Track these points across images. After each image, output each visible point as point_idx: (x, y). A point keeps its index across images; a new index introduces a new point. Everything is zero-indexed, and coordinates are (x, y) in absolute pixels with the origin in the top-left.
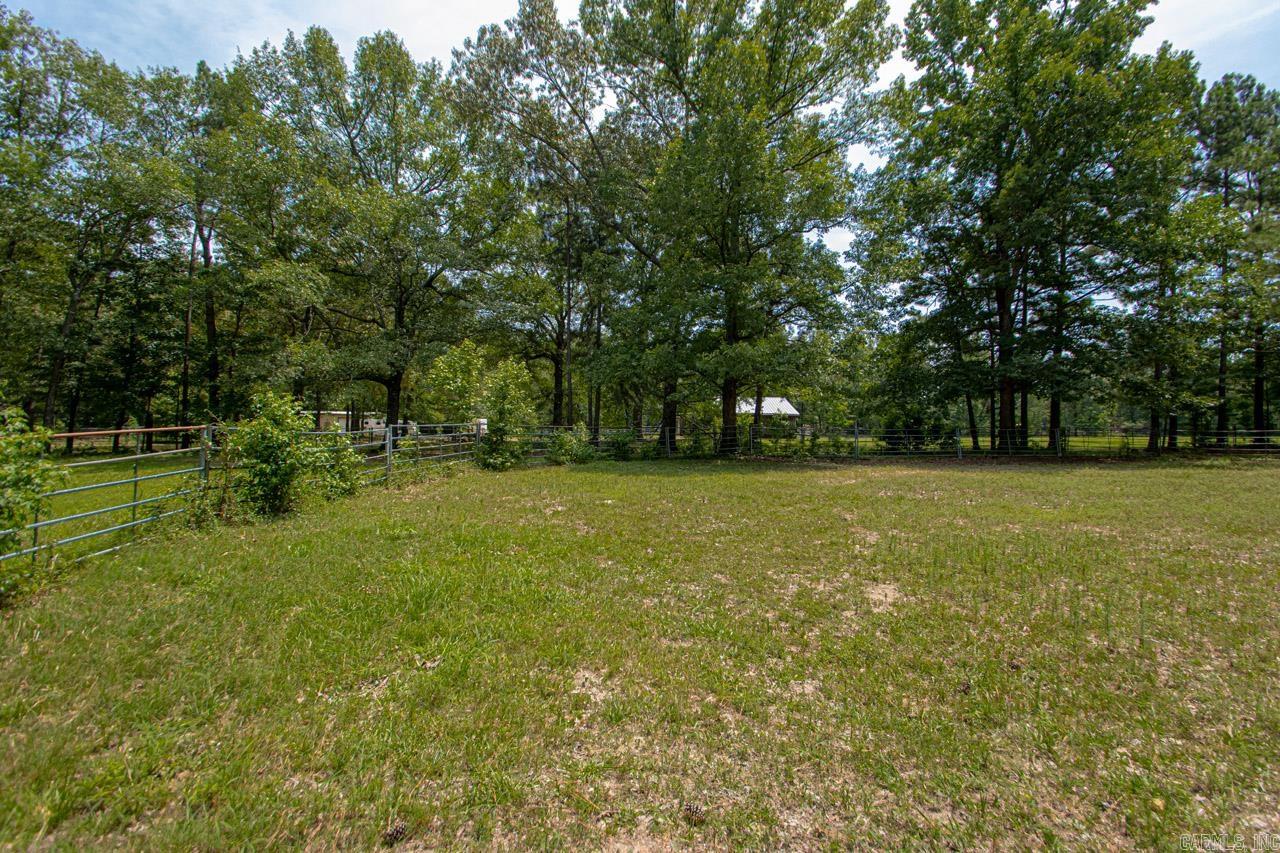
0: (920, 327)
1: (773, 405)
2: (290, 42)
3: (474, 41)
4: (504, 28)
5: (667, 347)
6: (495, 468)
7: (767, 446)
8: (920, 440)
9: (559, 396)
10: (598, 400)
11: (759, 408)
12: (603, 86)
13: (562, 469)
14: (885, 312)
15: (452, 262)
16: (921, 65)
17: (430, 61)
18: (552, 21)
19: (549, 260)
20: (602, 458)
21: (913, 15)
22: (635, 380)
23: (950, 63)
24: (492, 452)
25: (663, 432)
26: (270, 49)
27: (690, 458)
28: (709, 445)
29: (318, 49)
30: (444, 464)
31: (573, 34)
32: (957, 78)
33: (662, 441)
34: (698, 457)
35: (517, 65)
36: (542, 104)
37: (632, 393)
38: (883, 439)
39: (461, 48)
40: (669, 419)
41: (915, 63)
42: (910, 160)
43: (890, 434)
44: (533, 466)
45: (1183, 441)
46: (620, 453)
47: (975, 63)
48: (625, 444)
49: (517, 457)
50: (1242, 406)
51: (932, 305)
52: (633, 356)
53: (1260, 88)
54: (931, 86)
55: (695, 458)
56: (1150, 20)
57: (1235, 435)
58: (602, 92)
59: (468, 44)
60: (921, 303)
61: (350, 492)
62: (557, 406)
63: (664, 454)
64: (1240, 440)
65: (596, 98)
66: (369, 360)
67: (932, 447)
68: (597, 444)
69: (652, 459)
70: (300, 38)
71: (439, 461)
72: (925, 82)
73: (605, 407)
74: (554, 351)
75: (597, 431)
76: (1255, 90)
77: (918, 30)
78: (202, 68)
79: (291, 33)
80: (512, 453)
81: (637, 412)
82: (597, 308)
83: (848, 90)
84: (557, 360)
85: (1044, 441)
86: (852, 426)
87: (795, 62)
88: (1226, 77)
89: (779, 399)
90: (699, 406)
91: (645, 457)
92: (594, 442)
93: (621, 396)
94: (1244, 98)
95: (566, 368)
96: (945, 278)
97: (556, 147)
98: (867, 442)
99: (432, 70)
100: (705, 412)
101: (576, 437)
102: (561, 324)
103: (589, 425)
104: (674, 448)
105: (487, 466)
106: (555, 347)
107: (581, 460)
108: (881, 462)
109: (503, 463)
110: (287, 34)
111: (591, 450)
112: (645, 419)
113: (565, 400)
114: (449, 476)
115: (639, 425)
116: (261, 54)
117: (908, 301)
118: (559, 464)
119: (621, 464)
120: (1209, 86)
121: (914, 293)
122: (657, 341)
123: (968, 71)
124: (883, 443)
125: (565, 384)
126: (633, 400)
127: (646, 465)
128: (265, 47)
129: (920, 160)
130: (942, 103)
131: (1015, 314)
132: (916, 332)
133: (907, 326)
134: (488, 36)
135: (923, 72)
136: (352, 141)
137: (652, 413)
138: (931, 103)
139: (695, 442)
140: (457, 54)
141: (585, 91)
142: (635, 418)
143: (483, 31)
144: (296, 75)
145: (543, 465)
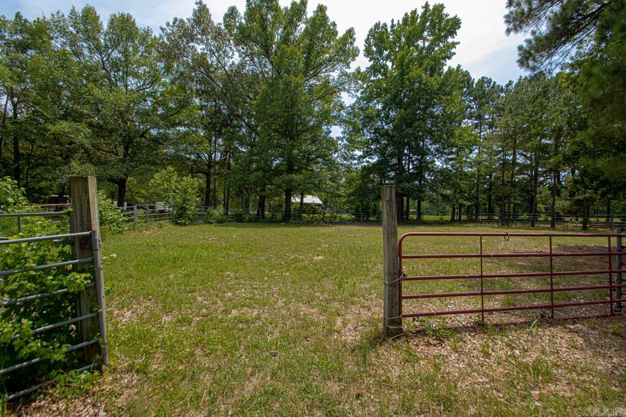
0: (369, 168)
1: (309, 199)
2: (73, 12)
3: (171, 24)
4: (186, 21)
5: (260, 173)
6: (181, 224)
7: (305, 217)
8: (368, 216)
9: (208, 192)
10: (228, 195)
11: (302, 200)
12: (233, 50)
13: (212, 225)
14: (356, 162)
15: (156, 126)
16: (370, 60)
17: (147, 28)
18: (210, 21)
19: (206, 128)
20: (231, 221)
21: (368, 39)
22: (246, 186)
23: (382, 61)
24: (180, 217)
25: (258, 210)
26: (61, 14)
27: (270, 222)
28: (279, 216)
29: (89, 16)
30: (158, 222)
31: (219, 28)
32: (384, 67)
33: (258, 215)
34: (274, 222)
35: (192, 38)
36: (203, 55)
37: (244, 192)
38: (353, 215)
39: (165, 26)
40: (261, 205)
41: (369, 59)
42: (364, 100)
43: (357, 213)
44: (198, 224)
45: (464, 217)
46: (239, 219)
47: (392, 61)
48: (241, 215)
49: (191, 220)
50: (484, 204)
51: (375, 159)
52: (245, 176)
53: (495, 83)
54: (374, 70)
55: (273, 221)
56: (455, 54)
57: (482, 215)
58: (233, 53)
59: (168, 24)
60: (371, 158)
61: (120, 232)
62: (207, 197)
63: (260, 220)
64: (483, 217)
65: (230, 55)
66: (113, 172)
67: (372, 218)
68: (227, 215)
69: (253, 222)
70: (79, 11)
71: (156, 221)
72: (372, 67)
73: (232, 198)
74: (207, 169)
75: (227, 209)
76: (492, 83)
77: (370, 45)
78: (18, 15)
79: (74, 8)
80: (189, 219)
81: (247, 201)
82: (229, 151)
83: (341, 68)
84: (208, 175)
85: (415, 217)
86: (348, 209)
87: (318, 54)
88: (483, 78)
89: (311, 196)
90: (277, 199)
91: (250, 221)
92: (226, 214)
93: (239, 193)
94: (488, 86)
95: (212, 179)
96: (379, 148)
97: (210, 77)
98: (345, 216)
99: (148, 32)
100: (279, 201)
101: (218, 212)
102: (210, 157)
103: (224, 205)
104: (263, 217)
105: (177, 224)
106: (207, 168)
107: (220, 222)
108: (350, 224)
109: (185, 222)
110: (72, 8)
111: (225, 217)
112: (251, 204)
113: (212, 194)
114: (161, 227)
115: (248, 207)
116: (56, 16)
117: (365, 157)
118: (210, 223)
119: (239, 224)
120: (476, 81)
121: (367, 154)
122: (257, 170)
123: (389, 64)
124: (354, 217)
125: (212, 186)
126: (245, 195)
127: (250, 224)
128: (58, 13)
129: (369, 99)
130: (380, 76)
131: (405, 166)
132: (368, 170)
133: (364, 168)
134: (178, 22)
135: (372, 63)
136: (103, 62)
137: (254, 201)
138: (375, 76)
139: (273, 215)
140: (162, 29)
141: (225, 51)
142: (246, 203)
143: (176, 20)
144: (75, 28)
145: (203, 224)
